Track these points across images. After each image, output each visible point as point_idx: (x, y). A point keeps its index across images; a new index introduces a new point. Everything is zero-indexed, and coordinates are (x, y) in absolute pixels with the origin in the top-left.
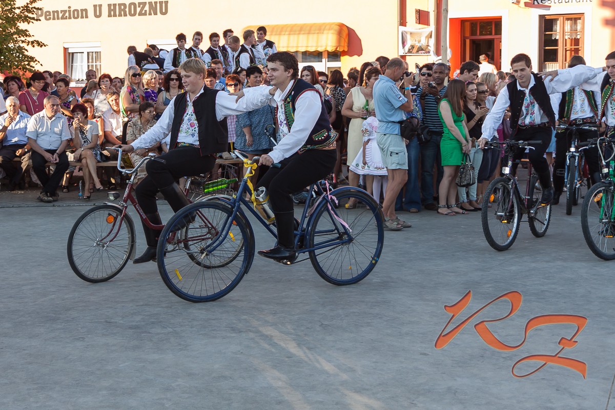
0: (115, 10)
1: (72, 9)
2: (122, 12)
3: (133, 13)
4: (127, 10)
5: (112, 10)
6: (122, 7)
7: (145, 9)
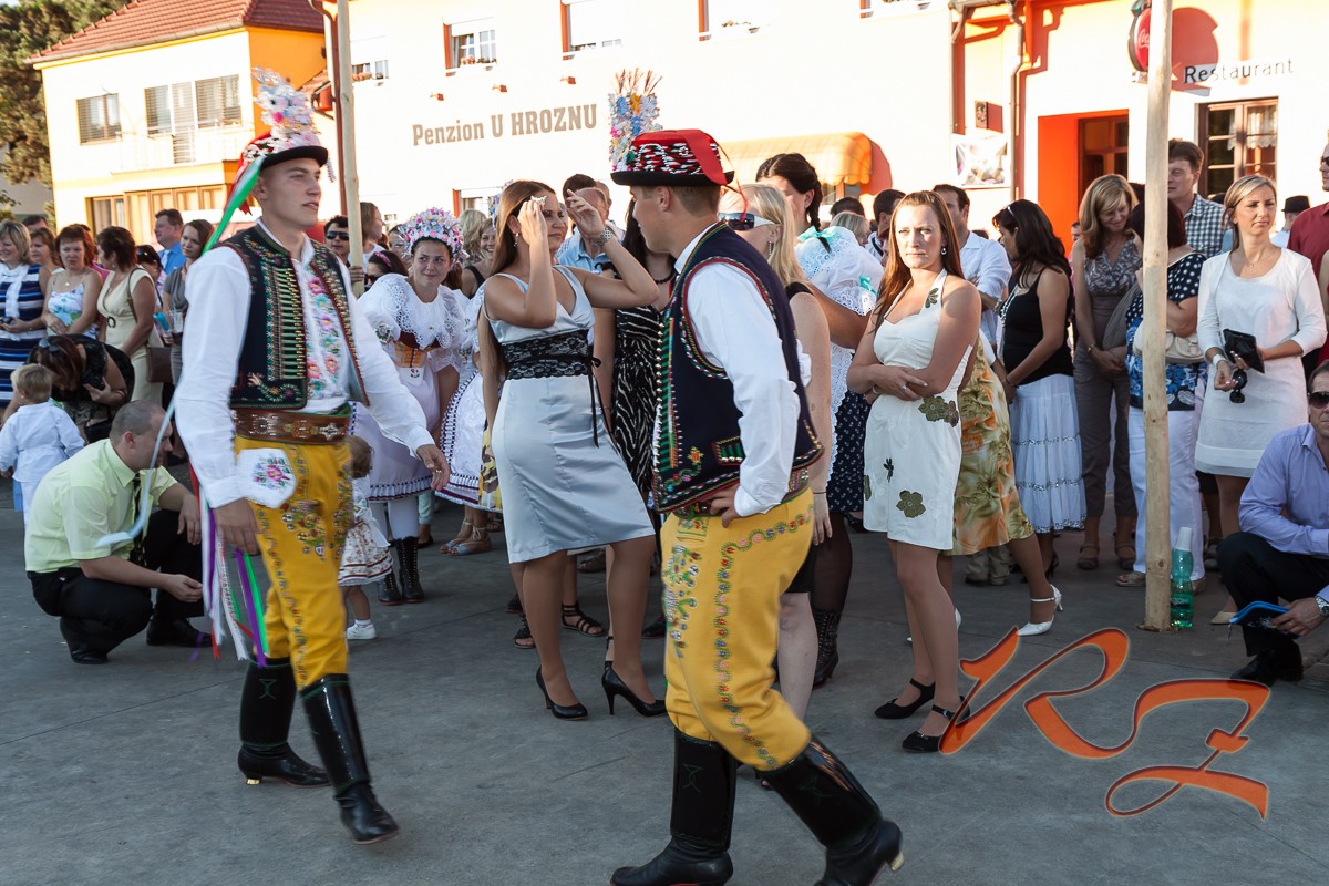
0: (520, 123)
1: (462, 125)
2: (532, 127)
3: (546, 127)
4: (538, 122)
5: (518, 123)
6: (532, 118)
7: (563, 120)
